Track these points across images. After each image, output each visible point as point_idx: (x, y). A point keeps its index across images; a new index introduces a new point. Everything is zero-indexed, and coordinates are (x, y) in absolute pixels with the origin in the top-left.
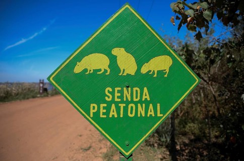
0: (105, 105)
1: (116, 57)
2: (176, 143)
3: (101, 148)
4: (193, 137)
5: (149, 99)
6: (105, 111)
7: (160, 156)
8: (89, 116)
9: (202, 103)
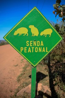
0: (26, 48)
1: (31, 29)
2: (50, 63)
3: (22, 65)
4: (56, 61)
5: (43, 46)
6: (26, 50)
7: (44, 68)
8: (20, 52)
9: (60, 48)
